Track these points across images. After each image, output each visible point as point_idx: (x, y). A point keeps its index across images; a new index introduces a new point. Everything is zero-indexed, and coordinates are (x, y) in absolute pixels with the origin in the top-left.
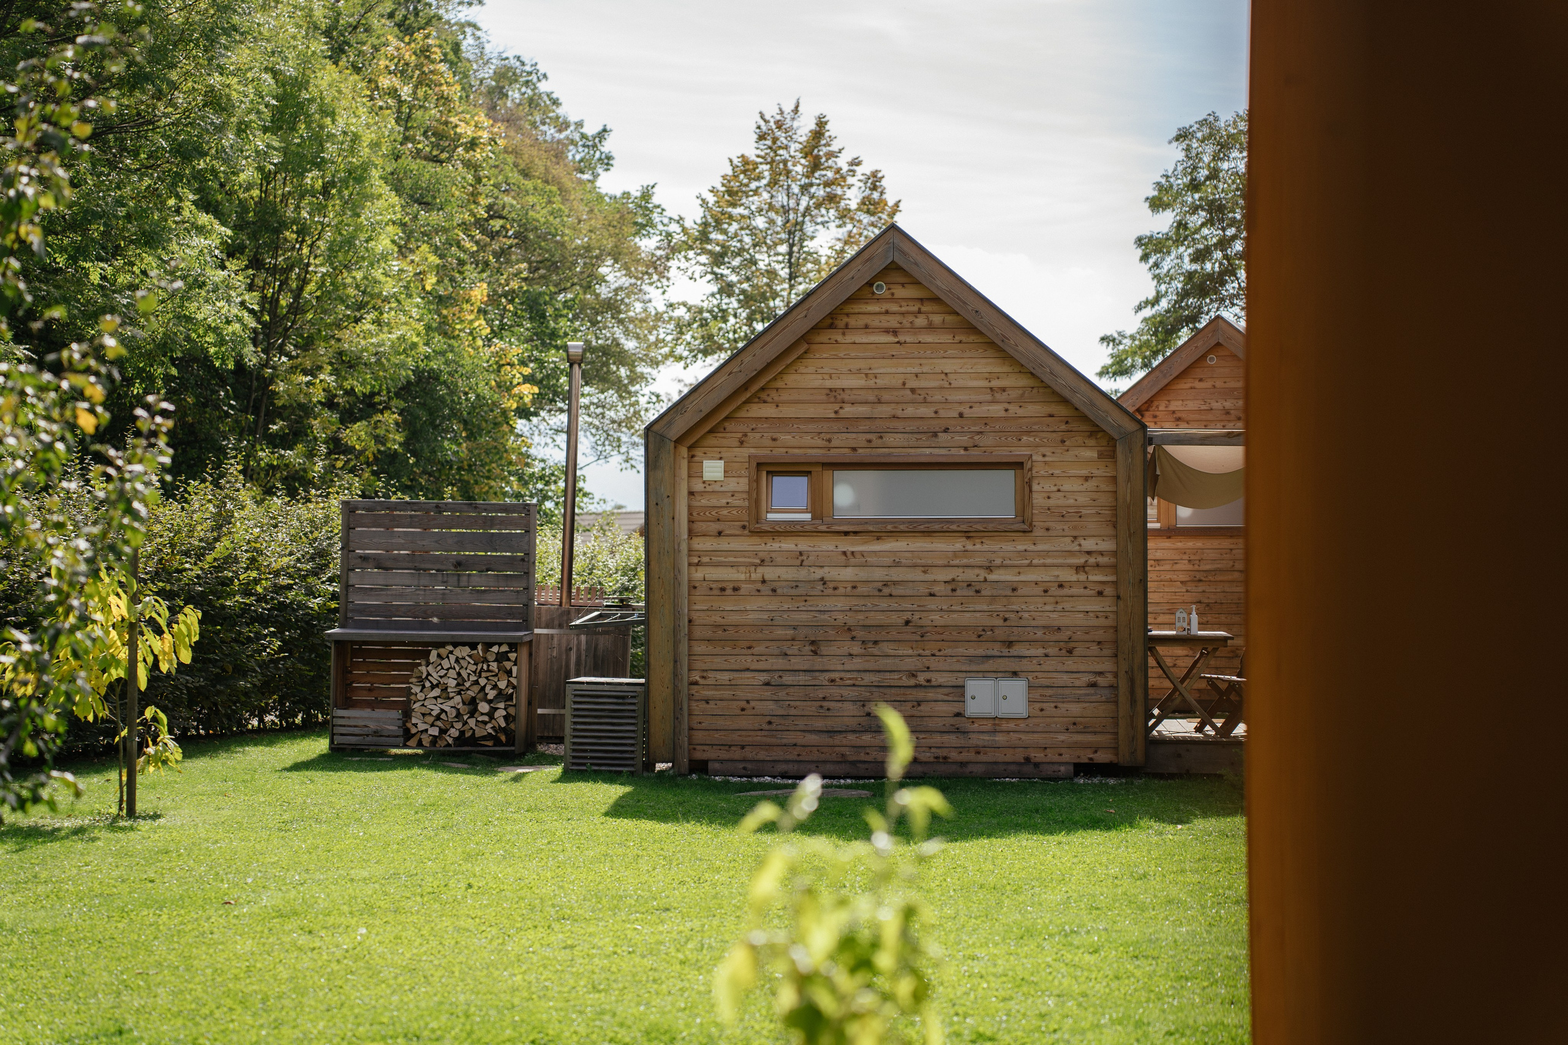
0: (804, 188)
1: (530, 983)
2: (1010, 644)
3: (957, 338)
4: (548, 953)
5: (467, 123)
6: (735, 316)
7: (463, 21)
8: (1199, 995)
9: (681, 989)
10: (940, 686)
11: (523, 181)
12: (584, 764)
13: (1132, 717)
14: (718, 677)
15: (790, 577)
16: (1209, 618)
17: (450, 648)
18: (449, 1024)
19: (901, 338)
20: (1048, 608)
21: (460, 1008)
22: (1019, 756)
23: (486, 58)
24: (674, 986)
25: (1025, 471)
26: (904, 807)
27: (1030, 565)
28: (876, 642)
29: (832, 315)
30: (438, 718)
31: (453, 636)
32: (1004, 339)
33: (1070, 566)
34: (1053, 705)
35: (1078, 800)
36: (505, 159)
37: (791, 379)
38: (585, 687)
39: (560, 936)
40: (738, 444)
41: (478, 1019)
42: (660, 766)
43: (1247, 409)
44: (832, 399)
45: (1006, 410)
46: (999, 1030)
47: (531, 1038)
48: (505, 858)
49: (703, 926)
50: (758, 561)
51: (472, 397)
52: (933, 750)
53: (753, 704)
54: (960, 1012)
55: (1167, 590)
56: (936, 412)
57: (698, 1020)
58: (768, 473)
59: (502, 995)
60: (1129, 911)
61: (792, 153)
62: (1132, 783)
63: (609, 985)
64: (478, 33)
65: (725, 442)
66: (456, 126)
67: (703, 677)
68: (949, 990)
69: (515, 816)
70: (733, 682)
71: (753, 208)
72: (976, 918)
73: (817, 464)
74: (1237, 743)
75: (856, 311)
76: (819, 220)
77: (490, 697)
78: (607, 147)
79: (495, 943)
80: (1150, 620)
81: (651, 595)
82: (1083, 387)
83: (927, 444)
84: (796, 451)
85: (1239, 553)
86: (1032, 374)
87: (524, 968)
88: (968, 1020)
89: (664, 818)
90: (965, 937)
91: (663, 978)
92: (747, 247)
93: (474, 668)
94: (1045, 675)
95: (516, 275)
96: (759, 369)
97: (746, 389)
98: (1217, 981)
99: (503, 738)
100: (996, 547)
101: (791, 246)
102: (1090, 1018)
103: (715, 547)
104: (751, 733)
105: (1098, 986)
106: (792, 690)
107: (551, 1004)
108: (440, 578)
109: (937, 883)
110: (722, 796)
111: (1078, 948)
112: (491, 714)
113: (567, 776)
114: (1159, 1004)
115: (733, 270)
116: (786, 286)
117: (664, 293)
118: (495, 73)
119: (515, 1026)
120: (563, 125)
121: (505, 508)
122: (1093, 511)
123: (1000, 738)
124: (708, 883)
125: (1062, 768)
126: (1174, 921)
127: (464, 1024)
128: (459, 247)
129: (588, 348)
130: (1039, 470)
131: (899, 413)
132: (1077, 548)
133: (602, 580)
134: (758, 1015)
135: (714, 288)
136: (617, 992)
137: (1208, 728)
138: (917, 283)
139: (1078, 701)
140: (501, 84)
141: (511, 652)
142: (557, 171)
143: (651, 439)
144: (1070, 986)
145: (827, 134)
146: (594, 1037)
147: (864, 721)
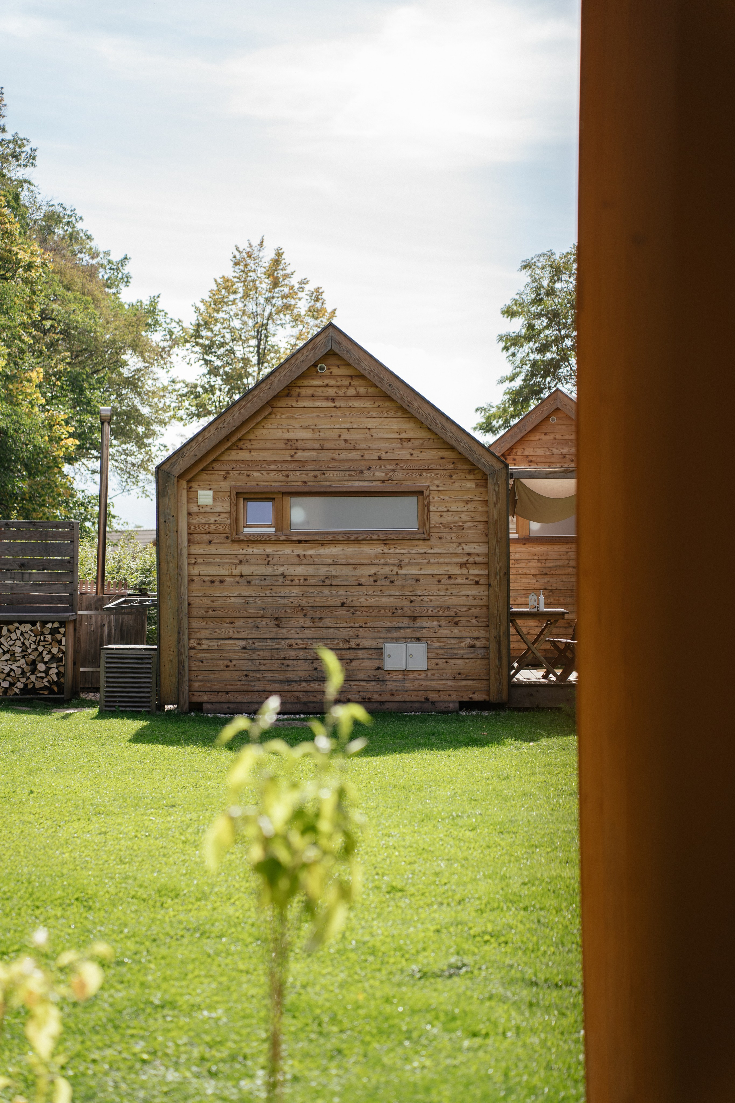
0: (268, 300)
1: (75, 858)
2: (414, 618)
3: (377, 404)
4: (88, 837)
5: (25, 252)
6: (220, 390)
7: (21, 178)
8: (545, 857)
9: (183, 861)
10: (366, 649)
11: (66, 293)
12: (114, 706)
13: (499, 669)
14: (210, 644)
15: (259, 572)
16: (552, 600)
17: (17, 625)
18: (16, 888)
19: (338, 404)
20: (441, 593)
21: (24, 877)
22: (421, 697)
23: (38, 205)
24: (178, 858)
25: (425, 497)
26: (338, 718)
27: (428, 563)
28: (321, 618)
29: (289, 387)
30: (8, 675)
31: (19, 616)
32: (409, 404)
33: (456, 564)
34: (444, 661)
35: (462, 726)
36: (53, 277)
37: (260, 433)
38: (114, 651)
39: (97, 825)
40: (222, 479)
41: (37, 884)
42: (168, 707)
43: (578, 455)
44: (289, 447)
45: (411, 454)
46: (406, 884)
47: (76, 897)
48: (57, 772)
49: (199, 817)
50: (238, 562)
51: (31, 447)
52: (361, 693)
53: (234, 662)
54: (380, 872)
55: (523, 580)
56: (362, 456)
57: (195, 882)
58: (244, 499)
59: (55, 868)
60: (497, 802)
61: (259, 275)
62: (499, 715)
63: (132, 859)
64: (32, 188)
65: (213, 478)
66: (17, 253)
67: (199, 644)
68: (372, 857)
69: (65, 743)
70: (220, 647)
71: (232, 313)
72: (391, 808)
73: (279, 493)
74: (571, 686)
75: (306, 384)
76: (279, 322)
77: (46, 659)
78: (127, 269)
79: (50, 832)
80: (511, 602)
81: (161, 586)
82: (465, 438)
83: (356, 478)
84: (264, 484)
85: (572, 555)
86: (429, 429)
87: (71, 848)
88: (385, 878)
89: (171, 743)
90: (383, 821)
91: (170, 853)
92: (227, 341)
93: (34, 639)
94: (439, 640)
95: (62, 360)
96: (237, 425)
97: (228, 440)
98: (557, 848)
99: (56, 689)
100: (404, 551)
101: (260, 340)
102: (470, 873)
103: (207, 551)
104: (233, 683)
105: (475, 853)
106: (261, 652)
107: (90, 873)
108: (9, 575)
109: (364, 784)
110: (213, 727)
111: (462, 827)
112: (47, 672)
113: (102, 715)
114: (517, 865)
115: (218, 357)
116: (256, 368)
117: (168, 372)
118: (45, 216)
119: (64, 888)
120: (94, 255)
121: (57, 526)
122: (472, 525)
123: (408, 685)
124: (203, 787)
125: (451, 705)
126: (527, 808)
127: (27, 888)
128: (20, 340)
129: (114, 411)
130: (435, 496)
131: (337, 457)
132: (461, 551)
133: (126, 577)
134: (237, 878)
135: (205, 370)
136: (137, 864)
137: (551, 675)
138: (348, 365)
139: (462, 658)
140: (50, 224)
141: (61, 627)
142: (91, 286)
143: (160, 475)
144: (456, 853)
145: (283, 262)
146: (121, 895)
147: (313, 673)
